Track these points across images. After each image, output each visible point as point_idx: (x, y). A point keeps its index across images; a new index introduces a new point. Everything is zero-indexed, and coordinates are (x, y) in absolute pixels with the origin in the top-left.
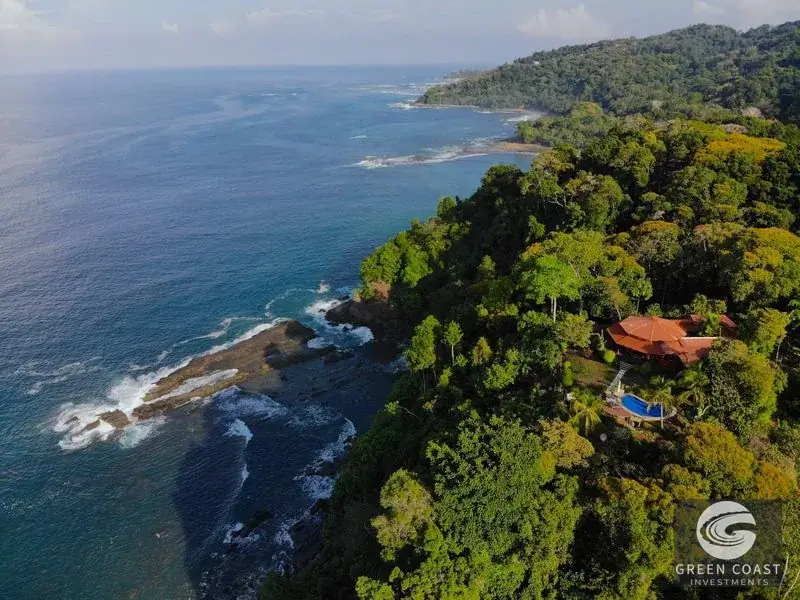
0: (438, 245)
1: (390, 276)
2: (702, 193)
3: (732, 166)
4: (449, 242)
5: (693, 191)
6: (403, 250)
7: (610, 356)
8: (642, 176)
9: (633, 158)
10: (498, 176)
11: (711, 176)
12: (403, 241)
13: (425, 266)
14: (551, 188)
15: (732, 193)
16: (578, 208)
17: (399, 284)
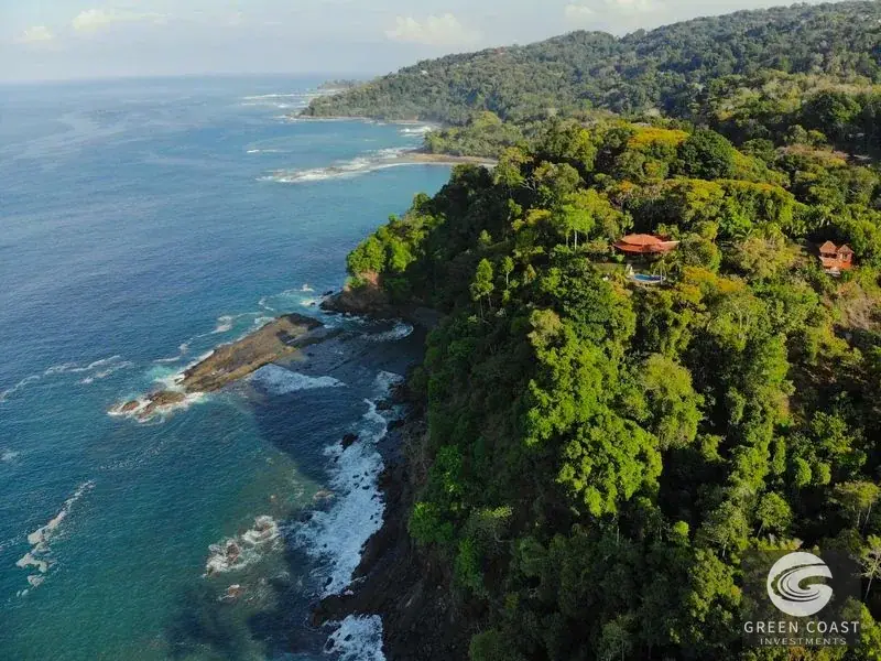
0: (418, 235)
1: (378, 266)
2: (638, 170)
3: (655, 151)
4: (427, 232)
5: (631, 170)
6: (385, 243)
7: (620, 258)
8: (589, 163)
9: (580, 150)
10: (467, 171)
11: (642, 158)
12: (384, 234)
13: (409, 255)
14: (515, 177)
15: (658, 168)
16: (547, 189)
17: (388, 272)
